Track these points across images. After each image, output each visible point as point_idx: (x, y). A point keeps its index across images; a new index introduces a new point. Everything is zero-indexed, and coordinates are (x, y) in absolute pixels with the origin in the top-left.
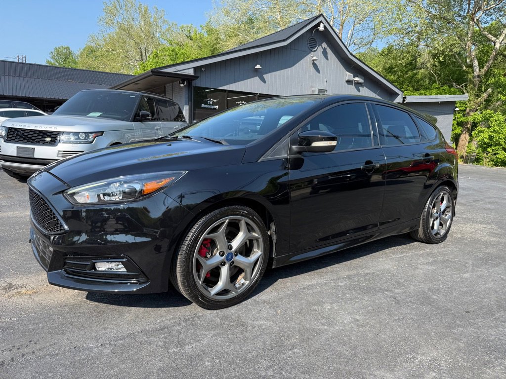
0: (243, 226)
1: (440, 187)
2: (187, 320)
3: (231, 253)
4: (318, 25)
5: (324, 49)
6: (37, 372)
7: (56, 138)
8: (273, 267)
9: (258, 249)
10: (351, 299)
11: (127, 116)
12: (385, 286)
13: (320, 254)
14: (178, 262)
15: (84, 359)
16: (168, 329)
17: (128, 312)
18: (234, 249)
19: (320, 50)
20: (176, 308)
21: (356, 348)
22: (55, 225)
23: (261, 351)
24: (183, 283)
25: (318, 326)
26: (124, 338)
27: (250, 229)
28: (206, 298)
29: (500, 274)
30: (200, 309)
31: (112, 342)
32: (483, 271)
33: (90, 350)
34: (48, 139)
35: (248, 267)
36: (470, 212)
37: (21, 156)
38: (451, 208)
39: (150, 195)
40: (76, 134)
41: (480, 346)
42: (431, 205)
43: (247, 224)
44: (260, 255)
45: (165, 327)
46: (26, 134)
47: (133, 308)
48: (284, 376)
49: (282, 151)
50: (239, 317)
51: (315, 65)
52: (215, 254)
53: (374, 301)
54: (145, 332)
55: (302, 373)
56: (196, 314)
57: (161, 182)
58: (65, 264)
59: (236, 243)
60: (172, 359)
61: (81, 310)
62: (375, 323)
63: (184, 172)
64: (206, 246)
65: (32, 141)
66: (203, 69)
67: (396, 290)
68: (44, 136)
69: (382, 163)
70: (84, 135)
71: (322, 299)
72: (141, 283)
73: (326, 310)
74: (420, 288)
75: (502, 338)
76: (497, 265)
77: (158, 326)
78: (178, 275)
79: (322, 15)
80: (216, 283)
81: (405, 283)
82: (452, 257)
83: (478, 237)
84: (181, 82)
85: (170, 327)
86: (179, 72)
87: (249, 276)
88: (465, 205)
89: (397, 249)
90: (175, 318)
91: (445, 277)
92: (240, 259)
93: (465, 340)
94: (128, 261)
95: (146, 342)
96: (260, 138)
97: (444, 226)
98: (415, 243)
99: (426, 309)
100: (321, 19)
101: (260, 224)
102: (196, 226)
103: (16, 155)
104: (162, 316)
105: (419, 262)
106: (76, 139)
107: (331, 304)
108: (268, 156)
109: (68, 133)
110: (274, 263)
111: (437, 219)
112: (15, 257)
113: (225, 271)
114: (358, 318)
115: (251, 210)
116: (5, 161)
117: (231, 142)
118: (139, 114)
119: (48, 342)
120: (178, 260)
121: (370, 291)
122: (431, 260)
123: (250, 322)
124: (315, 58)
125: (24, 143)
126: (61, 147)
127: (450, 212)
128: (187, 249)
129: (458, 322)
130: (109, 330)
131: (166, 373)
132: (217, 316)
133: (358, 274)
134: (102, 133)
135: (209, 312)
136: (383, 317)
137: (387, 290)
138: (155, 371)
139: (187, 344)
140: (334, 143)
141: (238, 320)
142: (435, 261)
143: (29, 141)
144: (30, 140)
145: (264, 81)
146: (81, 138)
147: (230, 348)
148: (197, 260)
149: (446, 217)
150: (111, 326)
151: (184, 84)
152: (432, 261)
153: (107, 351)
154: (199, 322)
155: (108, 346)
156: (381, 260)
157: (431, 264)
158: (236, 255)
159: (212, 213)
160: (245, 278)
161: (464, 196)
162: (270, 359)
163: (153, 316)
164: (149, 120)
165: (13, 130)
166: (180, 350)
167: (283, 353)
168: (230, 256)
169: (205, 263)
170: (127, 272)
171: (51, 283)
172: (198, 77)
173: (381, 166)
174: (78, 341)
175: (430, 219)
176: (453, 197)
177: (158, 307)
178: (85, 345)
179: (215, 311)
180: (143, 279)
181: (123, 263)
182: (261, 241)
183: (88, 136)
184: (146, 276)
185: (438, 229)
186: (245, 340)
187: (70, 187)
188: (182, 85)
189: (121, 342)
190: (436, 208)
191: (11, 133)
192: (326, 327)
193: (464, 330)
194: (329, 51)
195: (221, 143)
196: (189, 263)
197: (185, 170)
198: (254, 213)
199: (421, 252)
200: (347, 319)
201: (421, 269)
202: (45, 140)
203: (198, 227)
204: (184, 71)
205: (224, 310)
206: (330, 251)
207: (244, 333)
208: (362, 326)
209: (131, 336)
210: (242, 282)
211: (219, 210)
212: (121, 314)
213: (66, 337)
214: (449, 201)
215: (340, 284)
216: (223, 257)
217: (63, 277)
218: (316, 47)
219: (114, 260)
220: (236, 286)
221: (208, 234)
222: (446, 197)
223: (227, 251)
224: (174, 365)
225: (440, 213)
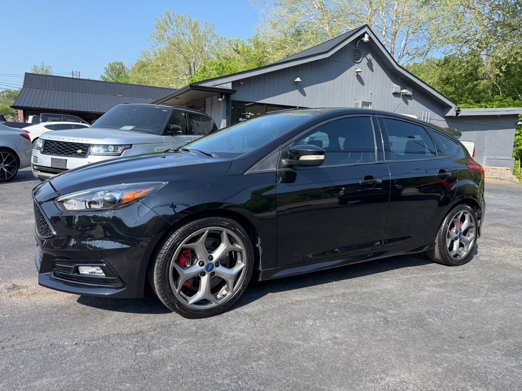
0: (225, 237)
1: (459, 206)
2: (163, 327)
3: (212, 264)
4: (363, 36)
6: (11, 364)
7: (86, 150)
8: (259, 280)
9: (242, 261)
10: (338, 317)
11: (157, 130)
12: (379, 306)
13: (313, 270)
14: (155, 270)
15: (56, 356)
16: (143, 334)
18: (214, 260)
19: (364, 61)
20: (156, 315)
21: (323, 364)
22: (46, 230)
23: (225, 361)
24: (160, 290)
25: (292, 341)
26: (99, 339)
27: (232, 241)
28: (184, 307)
29: (516, 301)
30: (179, 317)
31: (86, 342)
32: (498, 297)
33: (64, 347)
34: (80, 151)
35: (229, 278)
36: (511, 234)
37: (55, 166)
38: (475, 228)
39: (129, 203)
40: (106, 146)
41: (460, 372)
42: (448, 224)
43: (229, 236)
44: (244, 267)
45: (141, 332)
46: (60, 146)
47: (116, 313)
48: (239, 385)
49: (272, 164)
50: (216, 327)
51: (359, 78)
52: (195, 264)
53: (361, 321)
54: (120, 335)
55: (259, 384)
56: (174, 322)
57: (141, 192)
58: (54, 266)
59: (217, 254)
60: (137, 361)
61: (69, 311)
62: (354, 342)
63: (164, 183)
64: (186, 256)
65: (65, 153)
66: (242, 83)
67: (390, 311)
68: (77, 148)
69: (385, 179)
70: (113, 148)
71: (306, 315)
72: (117, 288)
73: (307, 326)
74: (418, 310)
75: (489, 366)
76: (516, 291)
77: (133, 330)
78: (155, 282)
79: (367, 25)
80: (195, 292)
81: (404, 305)
82: (468, 280)
83: (508, 261)
84: (219, 96)
85: (145, 332)
86: (217, 87)
87: (231, 287)
88: (508, 227)
89: (408, 270)
90: (152, 324)
91: (450, 299)
92: (221, 270)
93: (446, 365)
94: (107, 266)
95: (118, 344)
96: (249, 150)
97: (465, 247)
98: (432, 264)
99: (414, 331)
100: (366, 29)
101: (243, 235)
102: (174, 236)
103: (50, 166)
104: (140, 321)
105: (428, 283)
106: (106, 151)
107: (315, 320)
108: (255, 169)
109: (98, 145)
110: (261, 275)
111: (456, 239)
112: (27, 260)
113: (204, 280)
114: (337, 335)
115: (234, 222)
116: (41, 171)
117: (220, 155)
118: (170, 128)
119: (28, 338)
120: (155, 268)
121: (362, 310)
122: (442, 282)
123: (225, 333)
124: (359, 70)
125: (58, 154)
126: (91, 159)
127: (473, 232)
128: (163, 258)
129: (446, 347)
130: (86, 331)
131: (127, 374)
132: (194, 325)
133: (355, 293)
134: (131, 145)
135: (188, 320)
136: (365, 336)
137: (380, 310)
138: (117, 371)
139: (156, 349)
140: (322, 157)
141: (214, 330)
142: (446, 284)
143: (63, 153)
145: (304, 94)
146: (110, 150)
147: (196, 356)
148: (174, 269)
149: (468, 238)
150: (90, 328)
151: (222, 98)
152: (443, 283)
153: (79, 350)
154: (175, 329)
155: (81, 345)
156: (386, 279)
157: (440, 286)
158: (217, 266)
159: (191, 223)
160: (227, 290)
161: (511, 217)
162: (232, 369)
163: (133, 320)
164: (179, 134)
165: (49, 142)
166: (148, 353)
167: (247, 364)
168: (210, 266)
169: (182, 272)
170: (106, 276)
171: (40, 284)
172: (236, 91)
173: (384, 181)
174: (55, 338)
175: (447, 240)
177: (139, 313)
178: (61, 343)
179: (194, 320)
180: (120, 285)
181: (102, 268)
182: (244, 253)
183: (117, 149)
184: (123, 282)
185: (458, 250)
186: (213, 350)
187: (60, 195)
188: (220, 99)
189: (94, 342)
190: (455, 228)
191: (48, 145)
192: (300, 342)
193: (449, 355)
194: (374, 62)
195: (211, 156)
196: (165, 271)
197: (166, 181)
198: (237, 224)
199: (434, 274)
200: (325, 335)
201: (427, 291)
202: (76, 152)
203: (175, 237)
204: (222, 85)
205: (204, 319)
206: (325, 267)
207: (216, 342)
208: (339, 344)
209: (106, 338)
210: (225, 293)
211: (199, 221)
212: (103, 317)
213: (46, 334)
214: (471, 220)
215: (332, 301)
216: (203, 267)
217: (51, 279)
218: (360, 58)
219: (94, 265)
220: (217, 297)
221: (186, 244)
222: (467, 216)
223: (207, 261)
224: (137, 367)
225: (460, 233)
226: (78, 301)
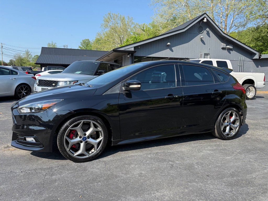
0: (92, 125)
1: (228, 108)
3: (86, 138)
4: (203, 19)
5: (208, 32)
7: (57, 84)
8: (112, 145)
9: (102, 136)
10: (148, 164)
11: (92, 73)
12: (172, 159)
15: (11, 176)
18: (87, 136)
19: (205, 32)
20: (61, 160)
23: (83, 182)
25: (119, 174)
26: (32, 170)
27: (95, 126)
28: (71, 156)
31: (26, 171)
32: (242, 156)
33: (16, 173)
34: (54, 84)
35: (95, 144)
38: (239, 120)
39: (45, 109)
40: (66, 82)
42: (222, 118)
43: (94, 124)
44: (102, 139)
45: (51, 168)
48: (84, 192)
49: (117, 90)
50: (86, 167)
51: (202, 41)
52: (77, 137)
53: (159, 166)
54: (41, 169)
55: (93, 192)
56: (68, 164)
57: (51, 104)
58: (17, 138)
59: (88, 133)
60: (44, 180)
61: (24, 158)
62: (149, 176)
64: (73, 133)
66: (139, 47)
67: (177, 162)
68: (52, 83)
69: (180, 95)
70: (69, 82)
71: (133, 162)
72: (41, 148)
73: (131, 167)
74: (192, 162)
75: (214, 190)
77: (48, 167)
79: (205, 13)
80: (77, 151)
81: (186, 159)
82: (230, 147)
83: (261, 138)
84: (128, 55)
85: (53, 168)
86: (126, 50)
90: (58, 164)
91: (214, 157)
92: (91, 140)
93: (191, 189)
94: (36, 137)
95: (39, 172)
97: (234, 130)
100: (205, 15)
102: (65, 124)
104: (53, 163)
105: (206, 149)
106: (66, 84)
107: (136, 165)
108: (108, 92)
109: (62, 81)
110: (112, 143)
111: (227, 126)
114: (143, 172)
115: (96, 117)
118: (98, 72)
121: (162, 161)
122: (215, 148)
123: (89, 169)
124: (202, 37)
125: (45, 86)
127: (238, 122)
128: (61, 134)
129: (197, 180)
130: (28, 166)
131: (37, 185)
132: (77, 165)
133: (163, 152)
134: (78, 81)
135: (74, 163)
137: (172, 161)
138: (34, 184)
139: (55, 175)
140: (139, 86)
143: (47, 85)
144: (50, 85)
145: (172, 51)
148: (66, 139)
149: (236, 126)
150: (30, 165)
151: (129, 55)
153: (22, 174)
154: (67, 167)
155: (23, 172)
157: (212, 150)
158: (89, 138)
160: (95, 150)
163: (50, 162)
165: (41, 80)
166: (50, 177)
169: (70, 141)
170: (36, 142)
172: (136, 52)
173: (179, 97)
174: (13, 169)
175: (221, 126)
178: (15, 171)
179: (77, 163)
180: (42, 146)
181: (34, 138)
182: (102, 132)
183: (71, 83)
185: (230, 132)
186: (80, 177)
187: (19, 106)
188: (128, 56)
189: (29, 171)
190: (227, 120)
191: (41, 82)
192: (123, 175)
193: (196, 184)
194: (210, 32)
196: (62, 140)
197: (63, 99)
199: (213, 144)
200: (137, 172)
201: (203, 152)
202: (52, 85)
204: (129, 49)
207: (83, 173)
208: (141, 176)
209: (35, 170)
210: (93, 152)
211: (78, 117)
212: (38, 160)
213: (10, 167)
215: (149, 156)
216: (81, 139)
218: (202, 31)
219: (31, 137)
220: (89, 153)
221: (72, 128)
223: (83, 136)
224: (43, 182)
225: (230, 123)
226: (31, 154)
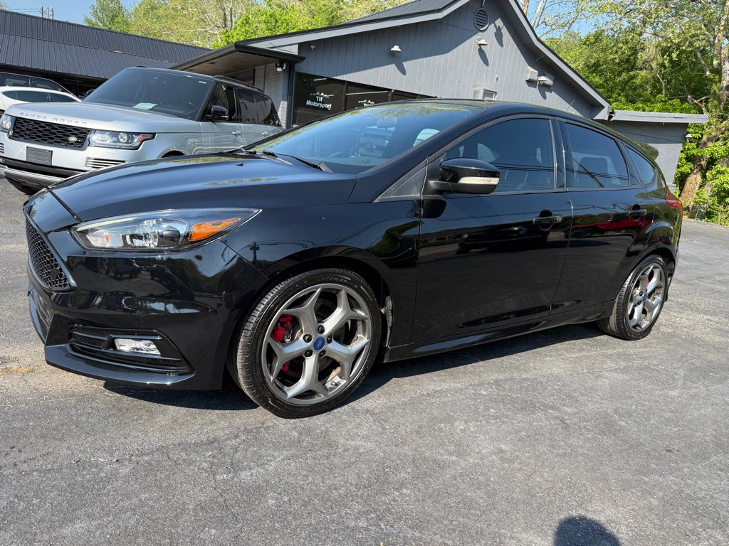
0: (343, 299)
1: (650, 257)
2: (248, 432)
3: (323, 339)
5: (499, 29)
6: (16, 496)
7: (84, 138)
8: (385, 362)
9: (364, 334)
10: (497, 417)
11: (191, 112)
12: (549, 401)
14: (240, 347)
15: (88, 481)
16: (219, 443)
17: (163, 413)
18: (326, 333)
19: (491, 29)
21: (495, 494)
22: (57, 277)
23: (353, 489)
24: (246, 378)
25: (442, 455)
26: (152, 453)
27: (353, 304)
28: (279, 400)
29: (723, 395)
30: (270, 415)
31: (133, 458)
32: (700, 388)
33: (99, 467)
34: (73, 139)
35: (346, 360)
36: (689, 294)
37: (33, 161)
38: (663, 289)
39: (200, 243)
40: (115, 134)
41: (682, 505)
42: (633, 282)
43: (349, 296)
44: (366, 344)
45: (216, 440)
46: (41, 129)
47: (171, 408)
48: (382, 529)
49: (413, 188)
50: (327, 432)
51: (482, 53)
52: (298, 339)
53: (530, 423)
54: (183, 446)
55: (410, 527)
56: (263, 423)
57: (220, 224)
58: (71, 336)
59: (331, 324)
60: (220, 491)
61: (94, 405)
62: (528, 458)
63: (256, 211)
64: (285, 325)
65: (50, 141)
66: (313, 47)
67: (566, 409)
68: (68, 133)
69: (566, 214)
70: (126, 137)
71: (452, 413)
72: (182, 375)
73: (458, 431)
74: (602, 407)
75: (716, 495)
76: (721, 381)
77: (204, 438)
78: (239, 366)
80: (296, 380)
81: (580, 399)
82: (655, 362)
83: (697, 333)
84: (278, 65)
85: (223, 441)
86: (275, 50)
87: (346, 372)
88: (683, 282)
89: (574, 344)
90: (231, 426)
91: (640, 392)
92: (335, 348)
93: (661, 494)
94: (164, 339)
95: (184, 461)
96: (380, 163)
97: (648, 315)
98: (602, 337)
99: (607, 441)
101: (369, 297)
102: (270, 296)
103: (25, 159)
104: (212, 423)
105: (605, 366)
106: (114, 142)
107: (466, 422)
108: (390, 195)
109: (103, 131)
110: (387, 355)
111: (639, 303)
112: (9, 313)
113: (310, 364)
114: (503, 447)
115: (357, 277)
116: (10, 167)
117: (335, 168)
118: (210, 110)
119: (38, 451)
120: (240, 344)
121: (527, 406)
122: (623, 364)
123: (342, 441)
124: (482, 42)
125: (38, 142)
126: (92, 152)
127: (661, 295)
128: (253, 329)
129: (653, 466)
130: (130, 438)
131: (207, 512)
132: (294, 428)
133: (512, 379)
134: (153, 135)
135: (283, 421)
136: (542, 449)
137: (552, 408)
138: (191, 507)
139: (245, 469)
140: (494, 181)
141: (325, 437)
142: (629, 367)
143: (46, 140)
144: (46, 138)
145: (403, 71)
146: (121, 140)
147: (307, 480)
148: (269, 346)
149: (654, 302)
150: (135, 433)
151: (282, 67)
152: (624, 366)
153: (124, 471)
154: (267, 435)
155: (126, 463)
156: (548, 359)
157: (623, 371)
158: (329, 342)
159: (296, 277)
160: (341, 376)
161: (684, 268)
162: (366, 502)
163: (199, 421)
165: (22, 121)
166: (233, 477)
167: (386, 494)
168: (320, 342)
169: (280, 350)
170: (161, 356)
171: (49, 363)
172: (304, 59)
173: (565, 219)
174: (81, 451)
175: (629, 304)
176: (668, 273)
177: (208, 408)
178: (92, 459)
179: (292, 421)
180: (185, 369)
181: (155, 342)
182: (369, 323)
183: (133, 139)
184: (189, 364)
185: (640, 319)
186: (331, 470)
187: (80, 221)
188: (279, 70)
189: (147, 458)
190: (639, 288)
191: (20, 126)
192: (454, 458)
193: (661, 479)
194: (505, 31)
195: (319, 168)
196: (256, 350)
197: (259, 208)
198: (362, 280)
199: (610, 352)
200: (486, 447)
201: (607, 378)
202: (68, 141)
203: (273, 298)
204: (284, 48)
205: (306, 419)
207: (332, 457)
208: (510, 461)
209: (163, 450)
210: (336, 380)
211: (308, 273)
212: (152, 414)
213: (66, 445)
214: (660, 278)
215: (484, 393)
216: (309, 344)
217: (68, 355)
218: (486, 24)
219: (141, 337)
220: (326, 387)
221: (287, 309)
222: (657, 272)
223: (315, 335)
224: (221, 500)
225: (645, 295)
226: (106, 388)
